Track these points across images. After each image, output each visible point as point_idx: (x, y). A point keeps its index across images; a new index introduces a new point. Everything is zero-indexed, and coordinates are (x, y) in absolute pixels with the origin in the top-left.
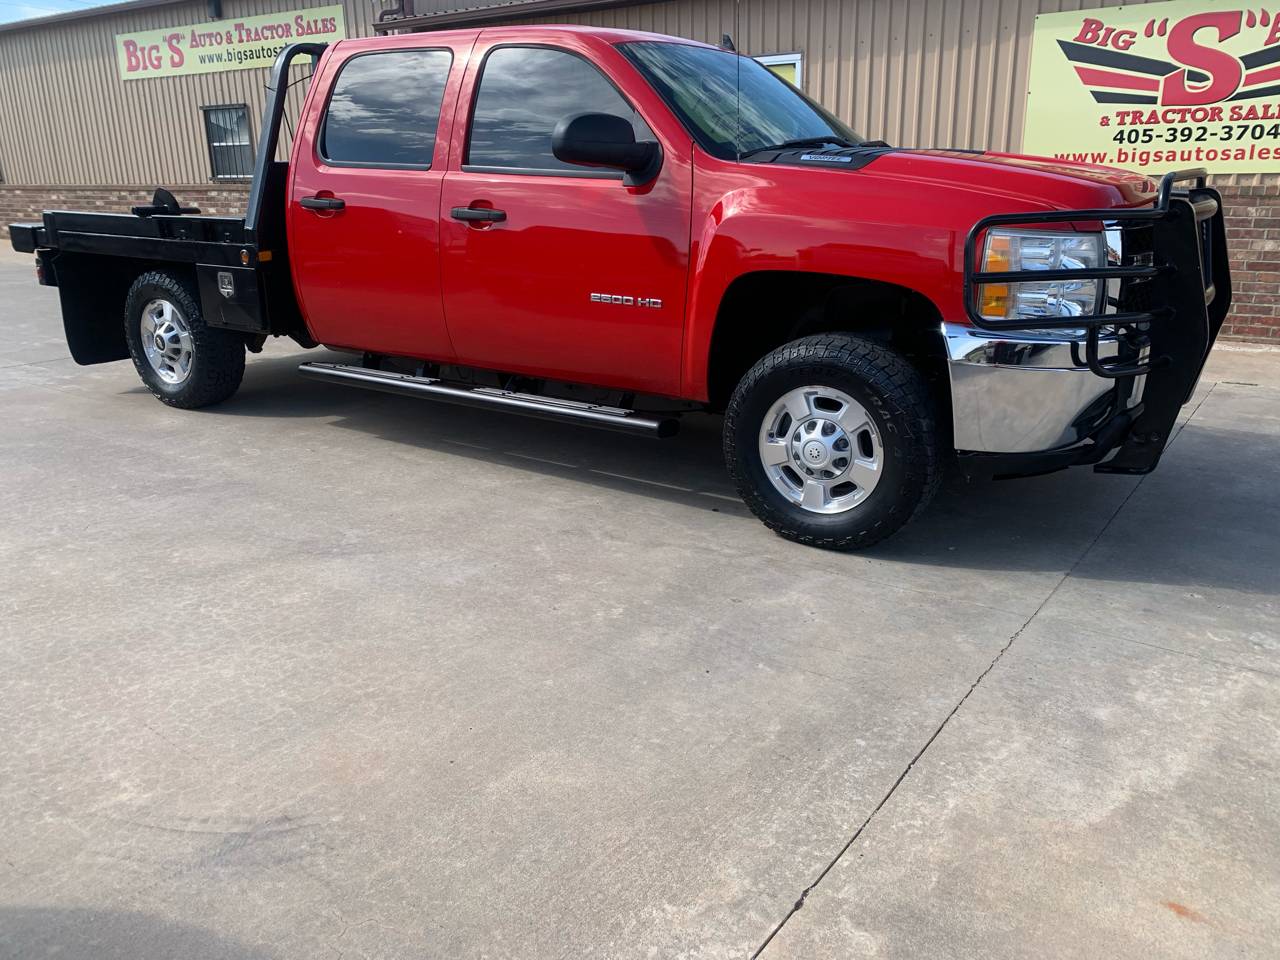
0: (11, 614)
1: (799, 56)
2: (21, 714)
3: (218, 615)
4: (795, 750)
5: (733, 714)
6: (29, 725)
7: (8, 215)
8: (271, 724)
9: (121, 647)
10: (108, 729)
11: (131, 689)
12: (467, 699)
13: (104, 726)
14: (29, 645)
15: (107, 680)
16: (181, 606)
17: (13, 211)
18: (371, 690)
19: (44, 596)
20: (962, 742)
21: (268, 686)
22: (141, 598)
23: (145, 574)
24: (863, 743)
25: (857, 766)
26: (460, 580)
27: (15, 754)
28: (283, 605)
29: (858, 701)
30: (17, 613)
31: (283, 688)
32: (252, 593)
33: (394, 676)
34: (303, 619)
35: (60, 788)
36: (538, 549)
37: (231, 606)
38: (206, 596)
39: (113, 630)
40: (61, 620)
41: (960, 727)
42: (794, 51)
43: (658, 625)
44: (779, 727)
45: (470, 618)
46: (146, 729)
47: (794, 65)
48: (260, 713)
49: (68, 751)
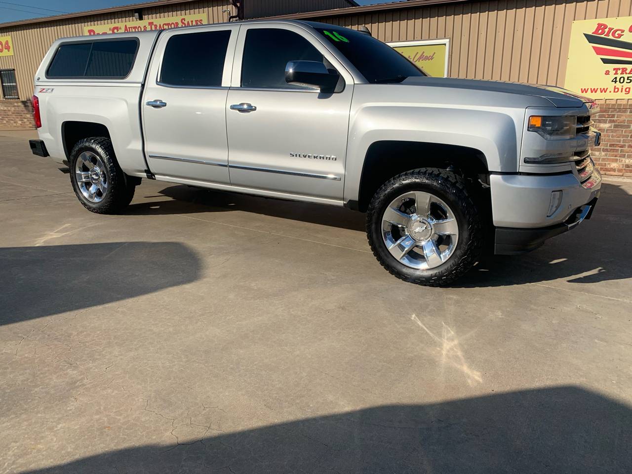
1: (448, 40)
7: (21, 116)
17: (24, 113)
47: (445, 44)
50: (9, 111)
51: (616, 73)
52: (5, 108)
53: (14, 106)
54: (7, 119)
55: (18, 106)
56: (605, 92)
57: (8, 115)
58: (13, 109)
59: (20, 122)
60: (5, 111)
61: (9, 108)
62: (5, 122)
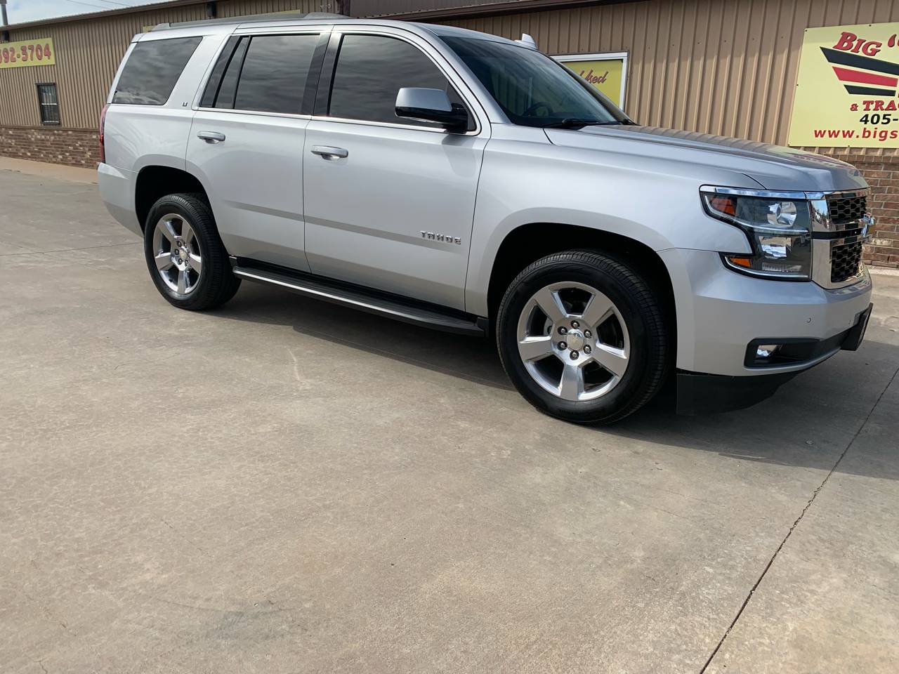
0: (64, 429)
1: (626, 54)
2: (71, 506)
3: (212, 438)
4: (658, 573)
5: (605, 540)
6: (77, 514)
8: (254, 525)
9: (143, 458)
10: (134, 521)
11: (150, 491)
12: (400, 514)
13: (131, 519)
14: (76, 453)
15: (133, 483)
16: (185, 430)
18: (328, 502)
19: (87, 416)
20: (790, 575)
21: (250, 495)
22: (157, 422)
23: (159, 404)
24: (711, 570)
25: (709, 589)
26: (388, 422)
27: (66, 536)
28: (259, 433)
29: (702, 536)
30: (68, 427)
31: (263, 497)
32: (236, 423)
33: (344, 493)
34: (274, 445)
35: (100, 566)
36: (442, 401)
37: (220, 431)
38: (203, 423)
39: (137, 445)
40: (99, 435)
41: (787, 563)
42: (622, 51)
43: (539, 466)
44: (642, 554)
45: (397, 450)
46: (162, 523)
47: (622, 60)
48: (246, 516)
49: (105, 537)
50: (48, 140)
51: (867, 109)
52: (43, 137)
53: (54, 134)
54: (44, 152)
55: (59, 135)
56: (850, 137)
57: (46, 146)
58: (52, 138)
59: (60, 157)
60: (43, 140)
61: (48, 137)
62: (42, 156)
